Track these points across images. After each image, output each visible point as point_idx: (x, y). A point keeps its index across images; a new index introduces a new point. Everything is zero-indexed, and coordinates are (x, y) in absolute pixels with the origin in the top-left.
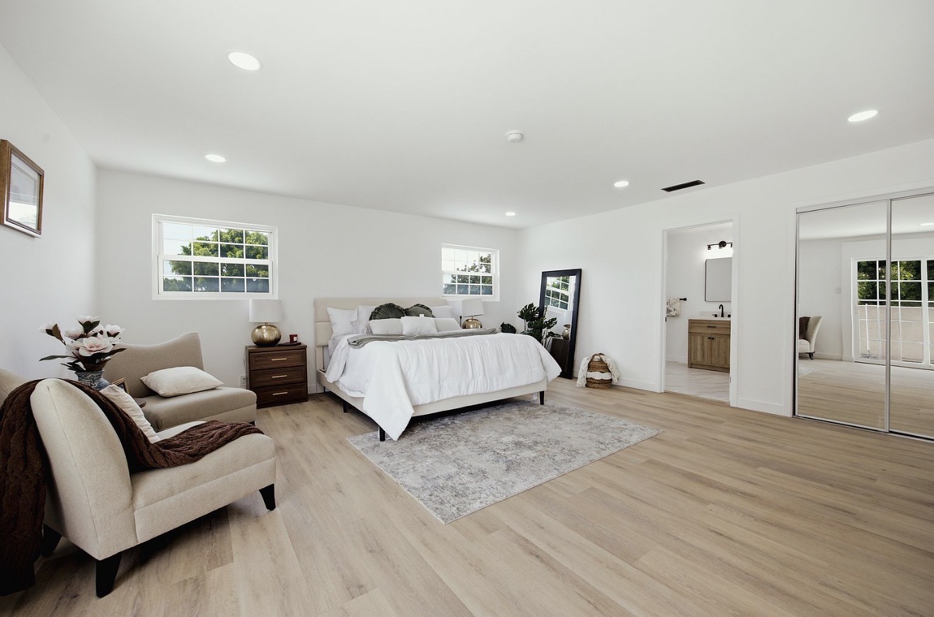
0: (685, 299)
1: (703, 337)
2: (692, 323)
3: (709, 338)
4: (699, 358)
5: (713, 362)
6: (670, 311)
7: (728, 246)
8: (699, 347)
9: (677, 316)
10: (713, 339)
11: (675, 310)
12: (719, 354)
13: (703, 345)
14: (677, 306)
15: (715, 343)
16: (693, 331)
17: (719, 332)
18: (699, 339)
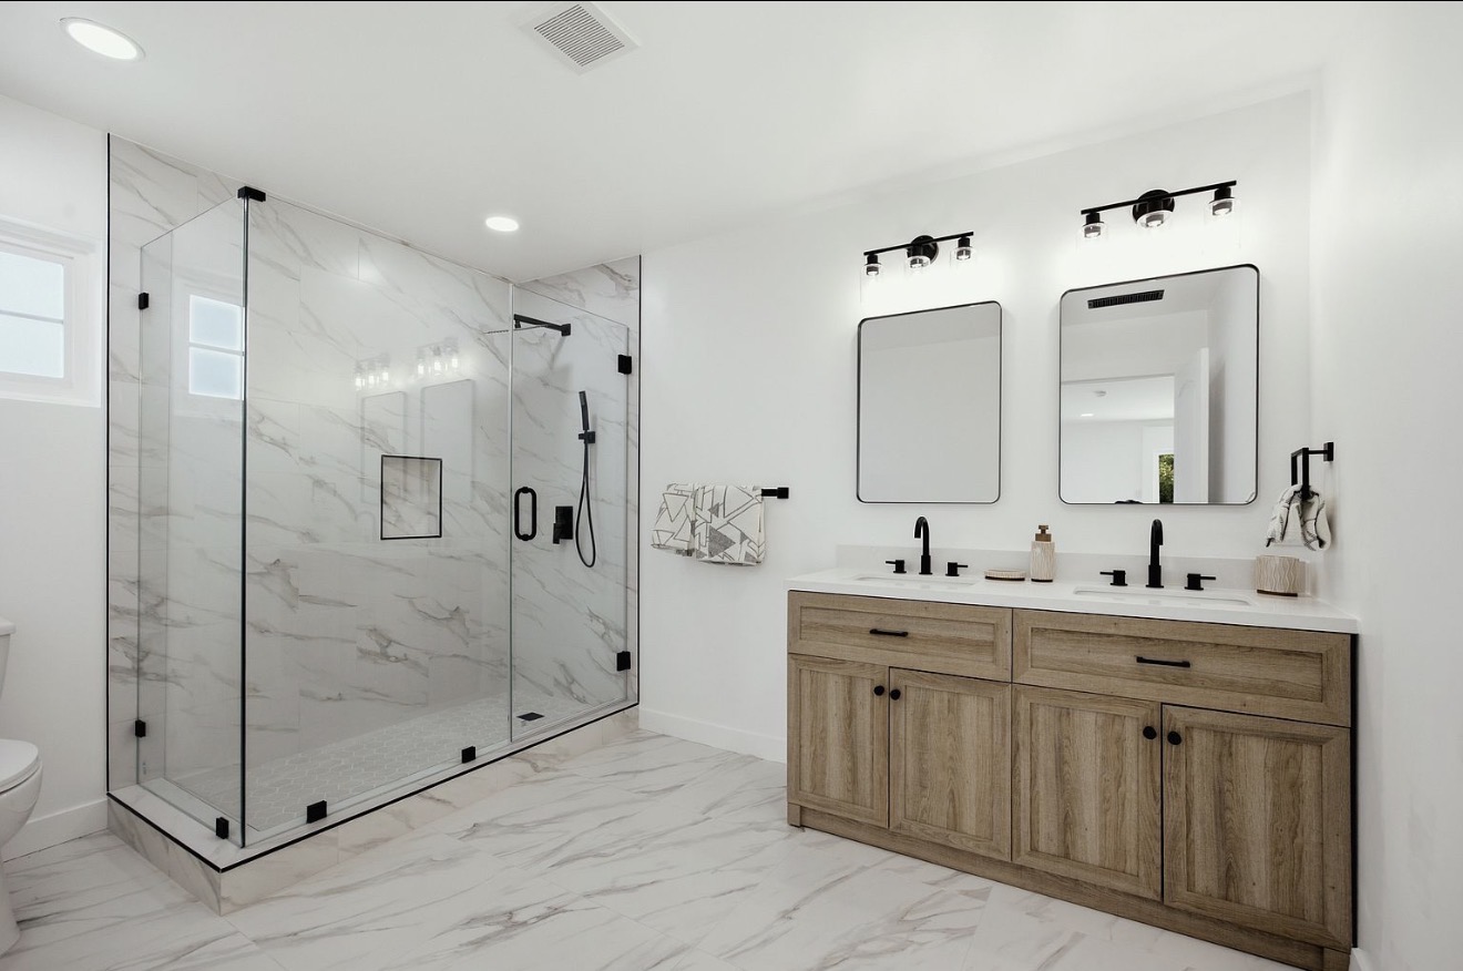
0: (782, 493)
1: (851, 681)
2: (809, 610)
3: (879, 691)
4: (835, 788)
5: (898, 814)
6: (727, 543)
7: (948, 249)
8: (834, 729)
9: (753, 562)
10: (896, 695)
11: (744, 537)
12: (922, 771)
13: (850, 718)
14: (750, 521)
15: (905, 712)
16: (815, 646)
17: (925, 663)
18: (833, 686)
